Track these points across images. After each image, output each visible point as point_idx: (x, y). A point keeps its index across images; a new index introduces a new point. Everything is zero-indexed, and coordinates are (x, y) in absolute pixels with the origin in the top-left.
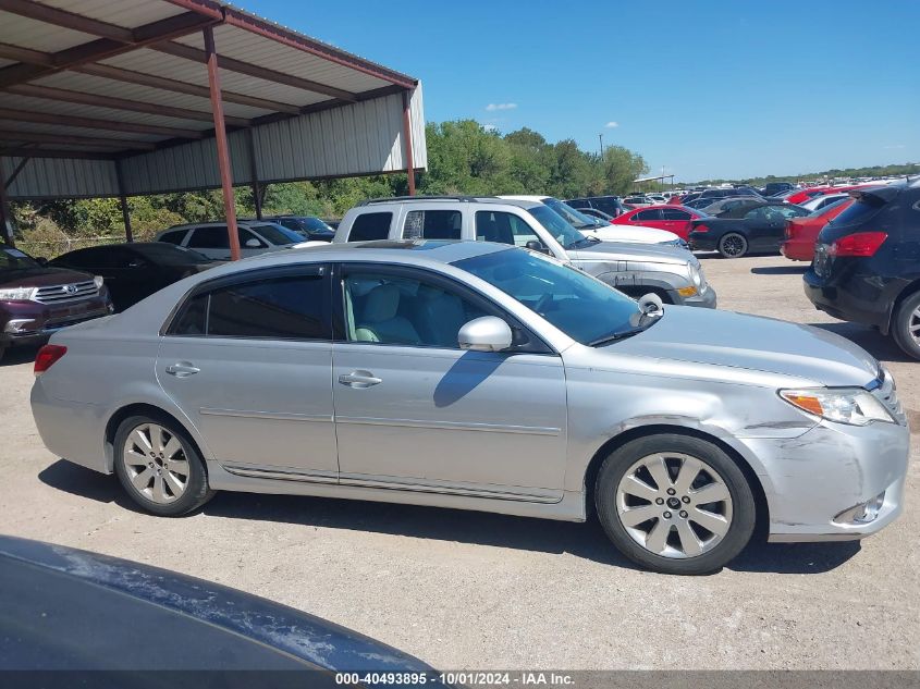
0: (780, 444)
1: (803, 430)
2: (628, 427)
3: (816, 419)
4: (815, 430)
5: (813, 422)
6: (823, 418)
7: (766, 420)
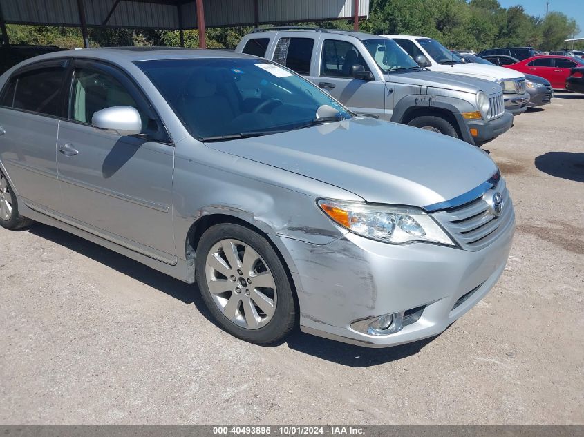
0: (311, 248)
1: (330, 239)
2: (205, 213)
3: (343, 231)
4: (338, 241)
5: (341, 234)
6: (350, 231)
7: (304, 225)
